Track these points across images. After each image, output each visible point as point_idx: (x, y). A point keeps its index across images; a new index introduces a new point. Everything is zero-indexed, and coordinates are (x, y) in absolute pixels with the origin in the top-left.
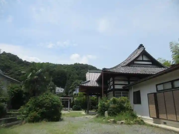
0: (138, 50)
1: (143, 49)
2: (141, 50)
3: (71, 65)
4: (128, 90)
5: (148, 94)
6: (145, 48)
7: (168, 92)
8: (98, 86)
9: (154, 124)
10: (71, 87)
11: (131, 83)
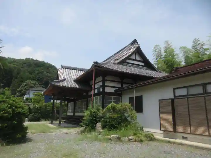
0: (130, 46)
1: (138, 46)
2: (135, 46)
3: (20, 60)
4: (120, 95)
5: (159, 100)
6: (139, 45)
7: (196, 98)
8: (78, 87)
9: (164, 139)
10: (19, 89)
11: (124, 86)
